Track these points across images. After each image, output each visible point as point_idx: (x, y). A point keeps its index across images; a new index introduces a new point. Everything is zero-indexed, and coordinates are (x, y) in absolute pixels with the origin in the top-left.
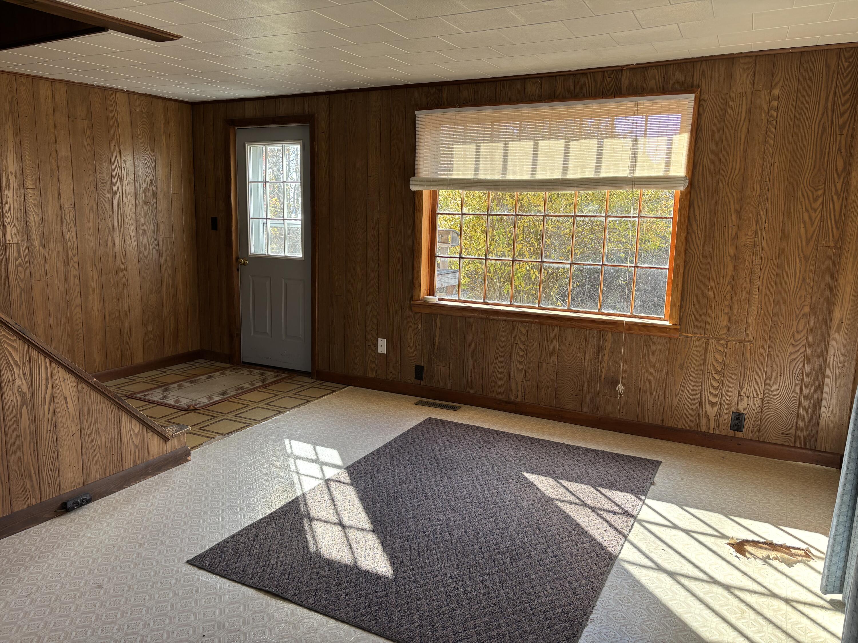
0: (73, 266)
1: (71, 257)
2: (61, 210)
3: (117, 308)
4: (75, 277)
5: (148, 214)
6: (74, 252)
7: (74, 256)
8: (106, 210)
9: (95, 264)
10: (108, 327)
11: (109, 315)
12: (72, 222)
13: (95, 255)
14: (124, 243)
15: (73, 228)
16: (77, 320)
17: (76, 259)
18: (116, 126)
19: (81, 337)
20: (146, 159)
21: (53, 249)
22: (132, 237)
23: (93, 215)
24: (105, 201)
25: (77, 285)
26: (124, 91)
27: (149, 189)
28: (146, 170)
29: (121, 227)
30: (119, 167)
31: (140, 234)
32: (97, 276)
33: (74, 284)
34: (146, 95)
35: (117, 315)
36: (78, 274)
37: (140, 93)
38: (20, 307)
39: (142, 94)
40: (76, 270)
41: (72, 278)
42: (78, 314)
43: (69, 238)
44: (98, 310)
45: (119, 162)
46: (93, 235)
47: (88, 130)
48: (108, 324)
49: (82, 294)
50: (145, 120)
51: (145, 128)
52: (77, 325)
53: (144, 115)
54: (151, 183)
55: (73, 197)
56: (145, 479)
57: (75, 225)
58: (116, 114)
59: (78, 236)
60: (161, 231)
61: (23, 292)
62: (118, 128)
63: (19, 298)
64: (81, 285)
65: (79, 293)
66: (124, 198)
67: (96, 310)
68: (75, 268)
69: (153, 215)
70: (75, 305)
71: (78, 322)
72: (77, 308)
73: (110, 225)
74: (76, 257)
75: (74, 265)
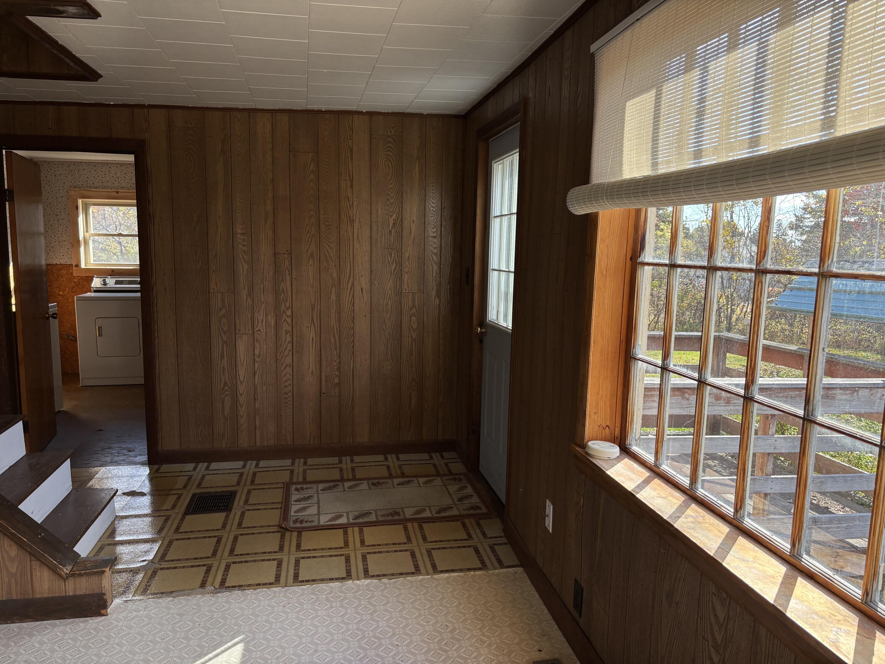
0: (285, 320)
1: (284, 310)
2: (275, 257)
3: (337, 373)
4: (286, 333)
5: (389, 262)
6: (288, 305)
7: (287, 309)
8: (331, 258)
9: (312, 320)
10: (324, 393)
11: (326, 381)
12: (287, 271)
13: (313, 309)
14: (353, 297)
15: (288, 277)
16: (286, 381)
17: (289, 313)
18: (349, 156)
19: (290, 401)
20: (388, 194)
21: (263, 300)
22: (364, 290)
23: (314, 263)
24: (330, 247)
25: (289, 342)
26: (363, 112)
27: (390, 232)
28: (387, 208)
29: (349, 278)
30: (350, 206)
31: (376, 286)
32: (314, 334)
33: (285, 341)
34: (393, 114)
35: (337, 381)
36: (291, 330)
37: (385, 113)
38: (221, 360)
39: (388, 113)
40: (289, 325)
41: (284, 334)
42: (288, 375)
43: (283, 289)
44: (312, 373)
45: (351, 199)
46: (312, 287)
47: (312, 164)
48: (324, 390)
49: (294, 352)
50: (390, 145)
51: (389, 156)
52: (286, 387)
53: (390, 139)
54: (394, 224)
55: (289, 243)
56: (21, 621)
57: (291, 274)
58: (350, 141)
59: (293, 287)
60: (406, 284)
61: (225, 345)
62: (352, 159)
63: (220, 350)
64: (294, 342)
65: (291, 352)
66: (355, 243)
67: (310, 373)
68: (287, 322)
69: (397, 264)
70: (284, 365)
71: (287, 384)
72: (288, 368)
73: (335, 275)
74: (290, 310)
75: (287, 319)
